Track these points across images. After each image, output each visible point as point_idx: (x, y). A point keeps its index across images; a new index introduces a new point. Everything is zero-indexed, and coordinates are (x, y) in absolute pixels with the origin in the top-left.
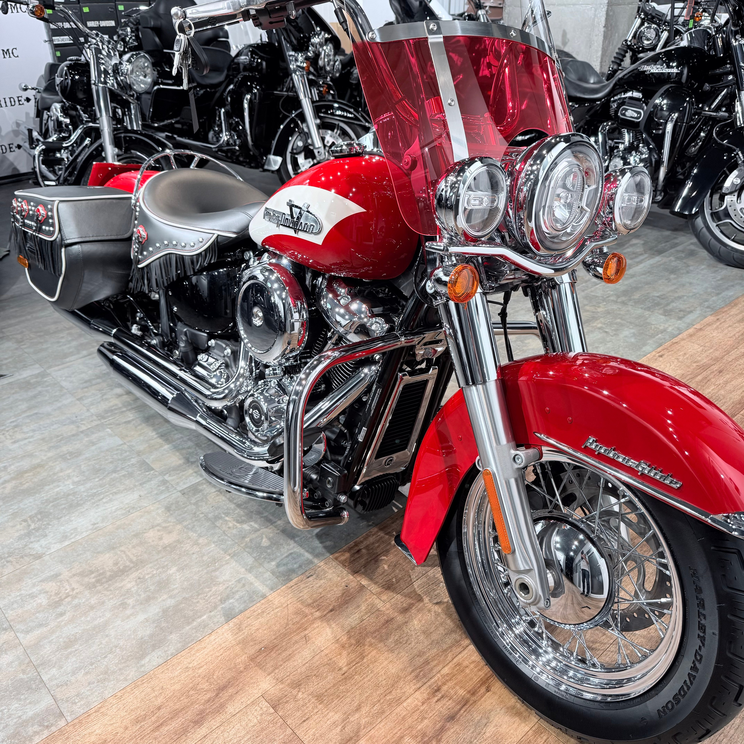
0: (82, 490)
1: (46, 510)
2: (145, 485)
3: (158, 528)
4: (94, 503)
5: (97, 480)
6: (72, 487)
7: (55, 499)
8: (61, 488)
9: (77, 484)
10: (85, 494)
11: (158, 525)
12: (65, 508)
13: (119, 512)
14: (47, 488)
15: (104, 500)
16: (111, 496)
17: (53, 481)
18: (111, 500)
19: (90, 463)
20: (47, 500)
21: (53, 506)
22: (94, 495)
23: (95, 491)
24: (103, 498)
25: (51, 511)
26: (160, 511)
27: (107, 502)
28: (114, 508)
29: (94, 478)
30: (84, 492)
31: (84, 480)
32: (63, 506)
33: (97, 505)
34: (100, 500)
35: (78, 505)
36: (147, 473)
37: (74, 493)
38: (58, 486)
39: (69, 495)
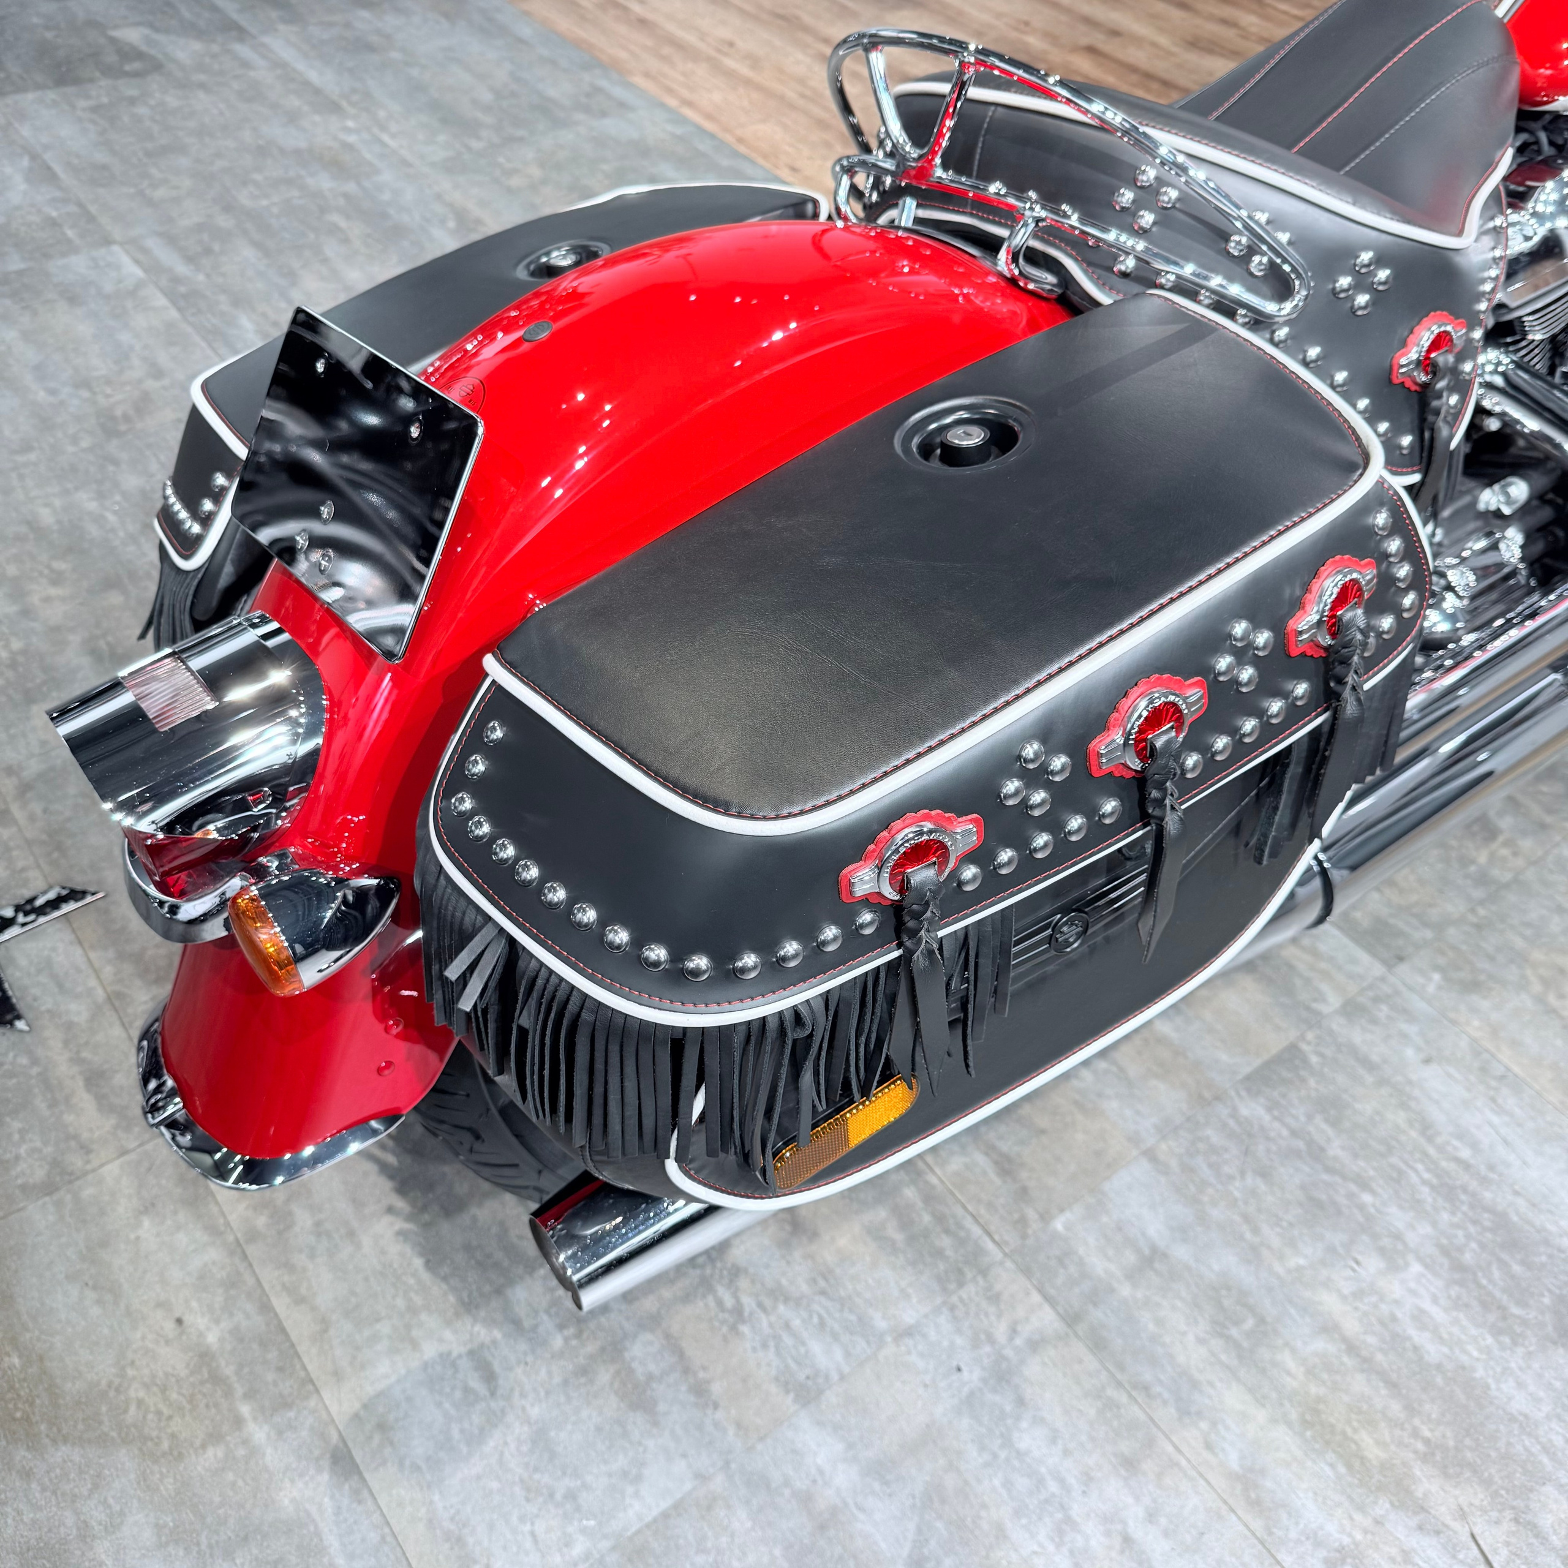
0: (1425, 1229)
1: (1548, 1318)
2: (1375, 1058)
3: (1552, 999)
4: (1484, 1181)
5: (1367, 1198)
6: (1416, 1268)
7: (1487, 1303)
8: (1427, 1305)
9: (1393, 1259)
10: (1445, 1216)
11: (1540, 1000)
12: (1523, 1263)
13: (1510, 1102)
14: (1433, 1352)
15: (1465, 1153)
16: (1439, 1140)
17: (1396, 1341)
18: (1462, 1135)
19: (1276, 1242)
20: (1496, 1332)
21: (1522, 1304)
22: (1447, 1190)
23: (1426, 1190)
24: (1458, 1160)
25: (1547, 1300)
26: (1485, 1004)
27: (1475, 1146)
28: (1496, 1120)
29: (1362, 1207)
30: (1434, 1224)
31: (1375, 1237)
32: (1517, 1268)
33: (1491, 1168)
34: (1466, 1166)
35: (1501, 1222)
36: (1314, 1059)
37: (1445, 1252)
38: (1420, 1318)
39: (1459, 1267)
